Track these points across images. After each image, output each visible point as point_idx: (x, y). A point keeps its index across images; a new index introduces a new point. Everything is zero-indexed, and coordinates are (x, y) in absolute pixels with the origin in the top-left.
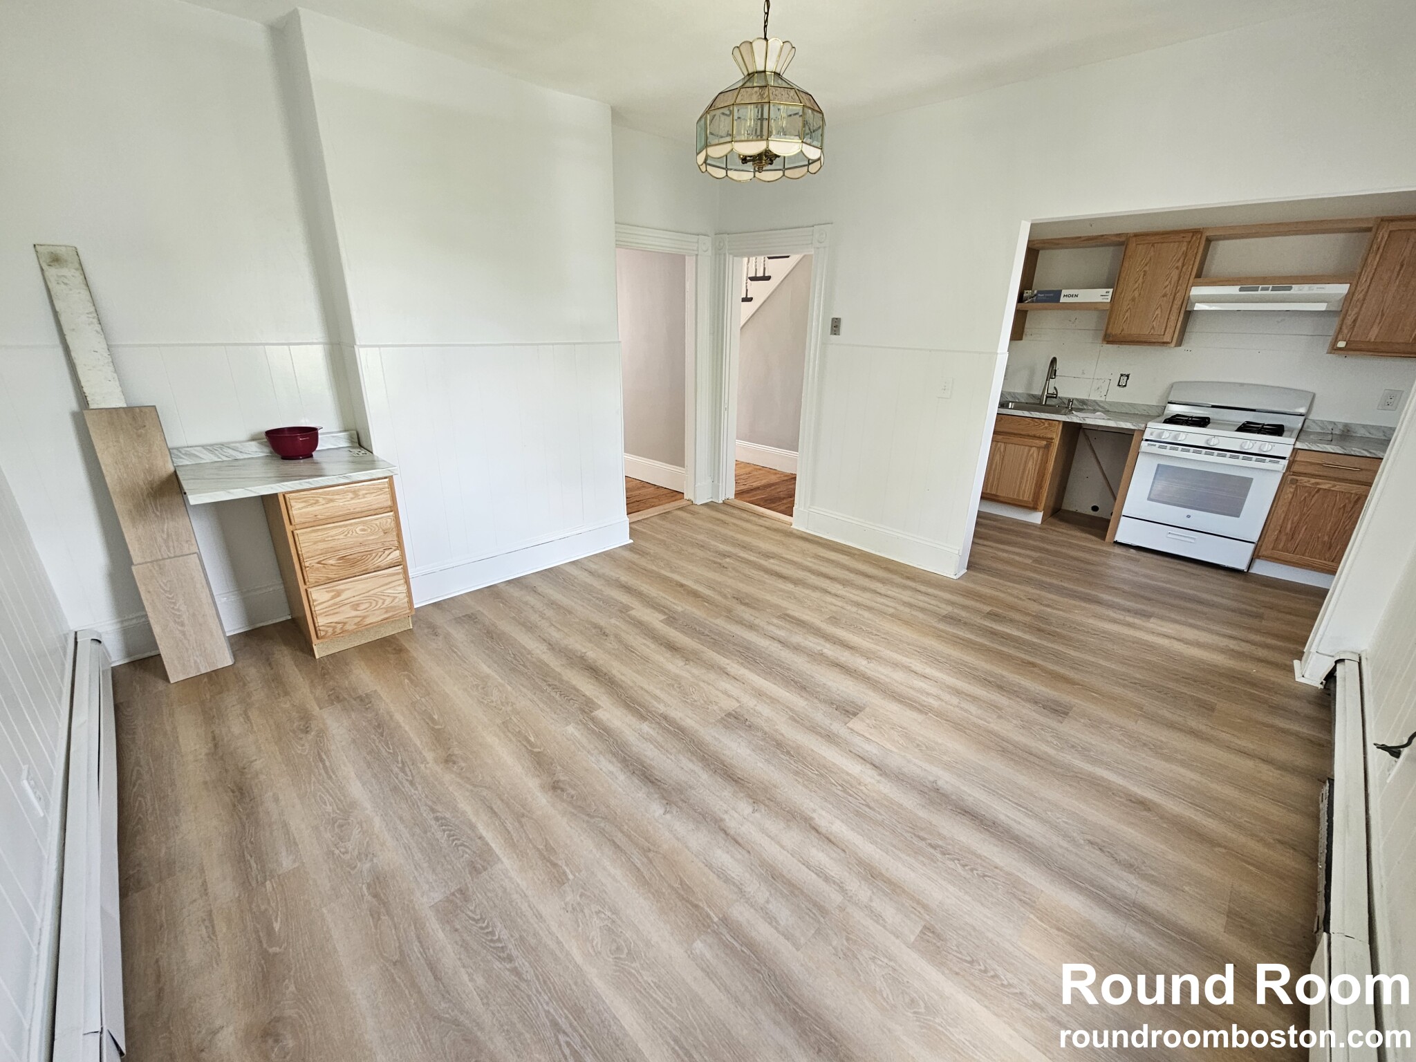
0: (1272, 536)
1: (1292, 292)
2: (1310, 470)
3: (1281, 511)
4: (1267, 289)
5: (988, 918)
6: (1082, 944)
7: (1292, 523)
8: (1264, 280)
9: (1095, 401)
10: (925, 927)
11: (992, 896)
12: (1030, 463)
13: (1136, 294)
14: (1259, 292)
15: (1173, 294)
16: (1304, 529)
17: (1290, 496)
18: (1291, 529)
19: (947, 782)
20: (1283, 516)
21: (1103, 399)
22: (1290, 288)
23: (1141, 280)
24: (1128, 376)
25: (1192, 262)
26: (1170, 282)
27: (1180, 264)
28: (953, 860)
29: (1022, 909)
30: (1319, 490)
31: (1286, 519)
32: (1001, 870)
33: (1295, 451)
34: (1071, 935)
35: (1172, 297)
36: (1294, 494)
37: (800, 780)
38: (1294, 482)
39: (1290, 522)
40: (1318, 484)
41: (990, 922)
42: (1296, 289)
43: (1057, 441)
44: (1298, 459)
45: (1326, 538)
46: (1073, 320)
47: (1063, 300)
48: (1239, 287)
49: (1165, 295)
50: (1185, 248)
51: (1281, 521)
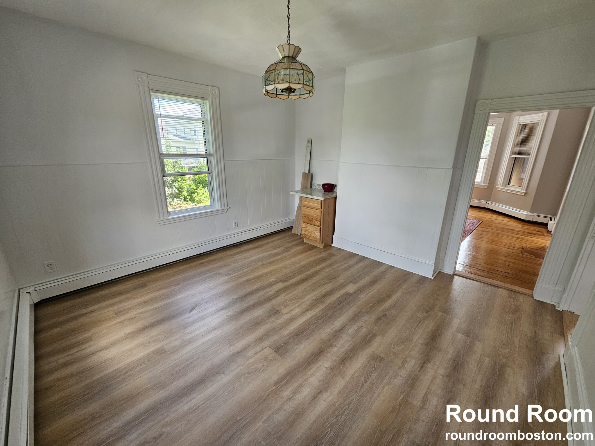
5: (158, 370)
6: (129, 399)
10: (166, 351)
11: (164, 375)
19: (222, 379)
28: (184, 367)
29: (153, 383)
32: (171, 383)
34: (134, 396)
37: (237, 328)
41: (155, 371)
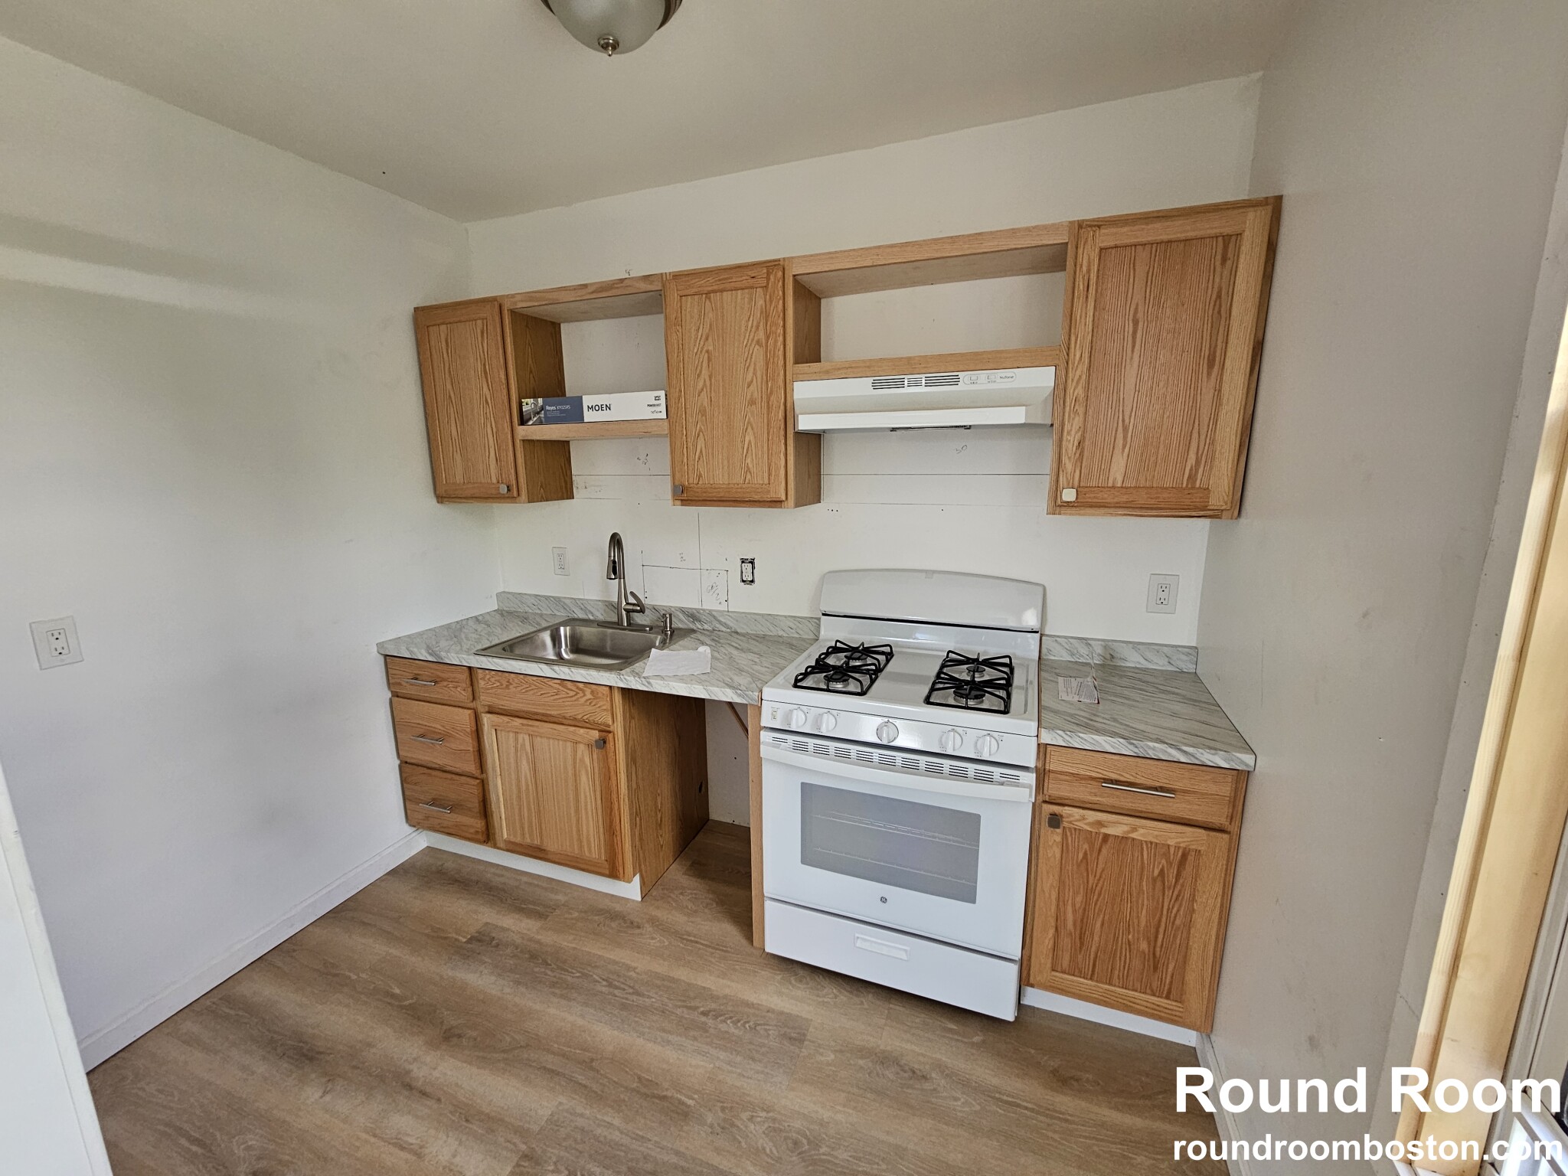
0: (1044, 942)
1: (961, 387)
2: (1081, 793)
3: (1048, 884)
4: (917, 384)
7: (1075, 911)
8: (910, 365)
9: (710, 613)
12: (584, 778)
13: (704, 399)
14: (907, 390)
15: (764, 399)
16: (1098, 924)
17: (1057, 851)
18: (1075, 924)
20: (1054, 896)
21: (723, 607)
22: (955, 381)
23: (705, 373)
24: (752, 562)
25: (780, 331)
26: (755, 373)
27: (761, 335)
30: (1106, 837)
31: (1060, 901)
33: (1043, 749)
35: (764, 404)
36: (1064, 847)
38: (1055, 821)
39: (1070, 909)
40: (1100, 824)
42: (970, 382)
43: (618, 728)
44: (1052, 766)
45: (1144, 946)
46: (643, 457)
47: (589, 416)
48: (871, 380)
49: (752, 402)
50: (761, 302)
51: (1053, 907)
